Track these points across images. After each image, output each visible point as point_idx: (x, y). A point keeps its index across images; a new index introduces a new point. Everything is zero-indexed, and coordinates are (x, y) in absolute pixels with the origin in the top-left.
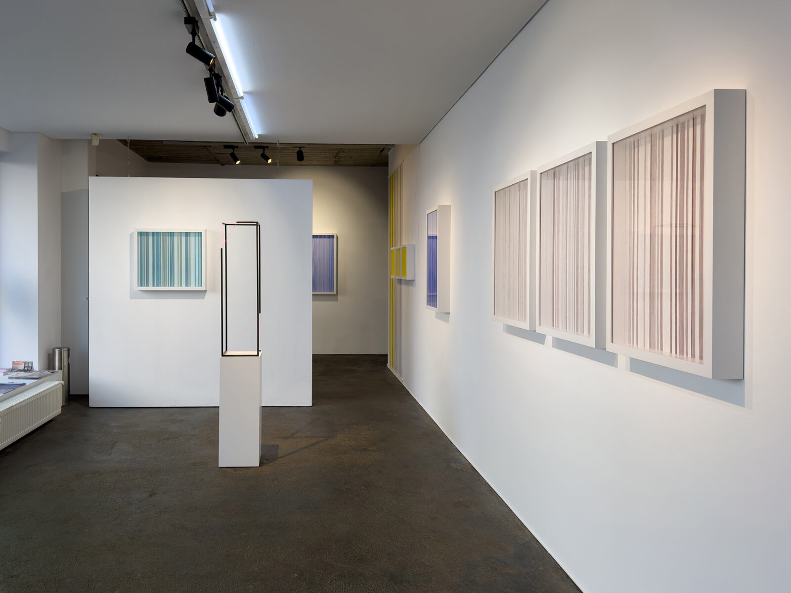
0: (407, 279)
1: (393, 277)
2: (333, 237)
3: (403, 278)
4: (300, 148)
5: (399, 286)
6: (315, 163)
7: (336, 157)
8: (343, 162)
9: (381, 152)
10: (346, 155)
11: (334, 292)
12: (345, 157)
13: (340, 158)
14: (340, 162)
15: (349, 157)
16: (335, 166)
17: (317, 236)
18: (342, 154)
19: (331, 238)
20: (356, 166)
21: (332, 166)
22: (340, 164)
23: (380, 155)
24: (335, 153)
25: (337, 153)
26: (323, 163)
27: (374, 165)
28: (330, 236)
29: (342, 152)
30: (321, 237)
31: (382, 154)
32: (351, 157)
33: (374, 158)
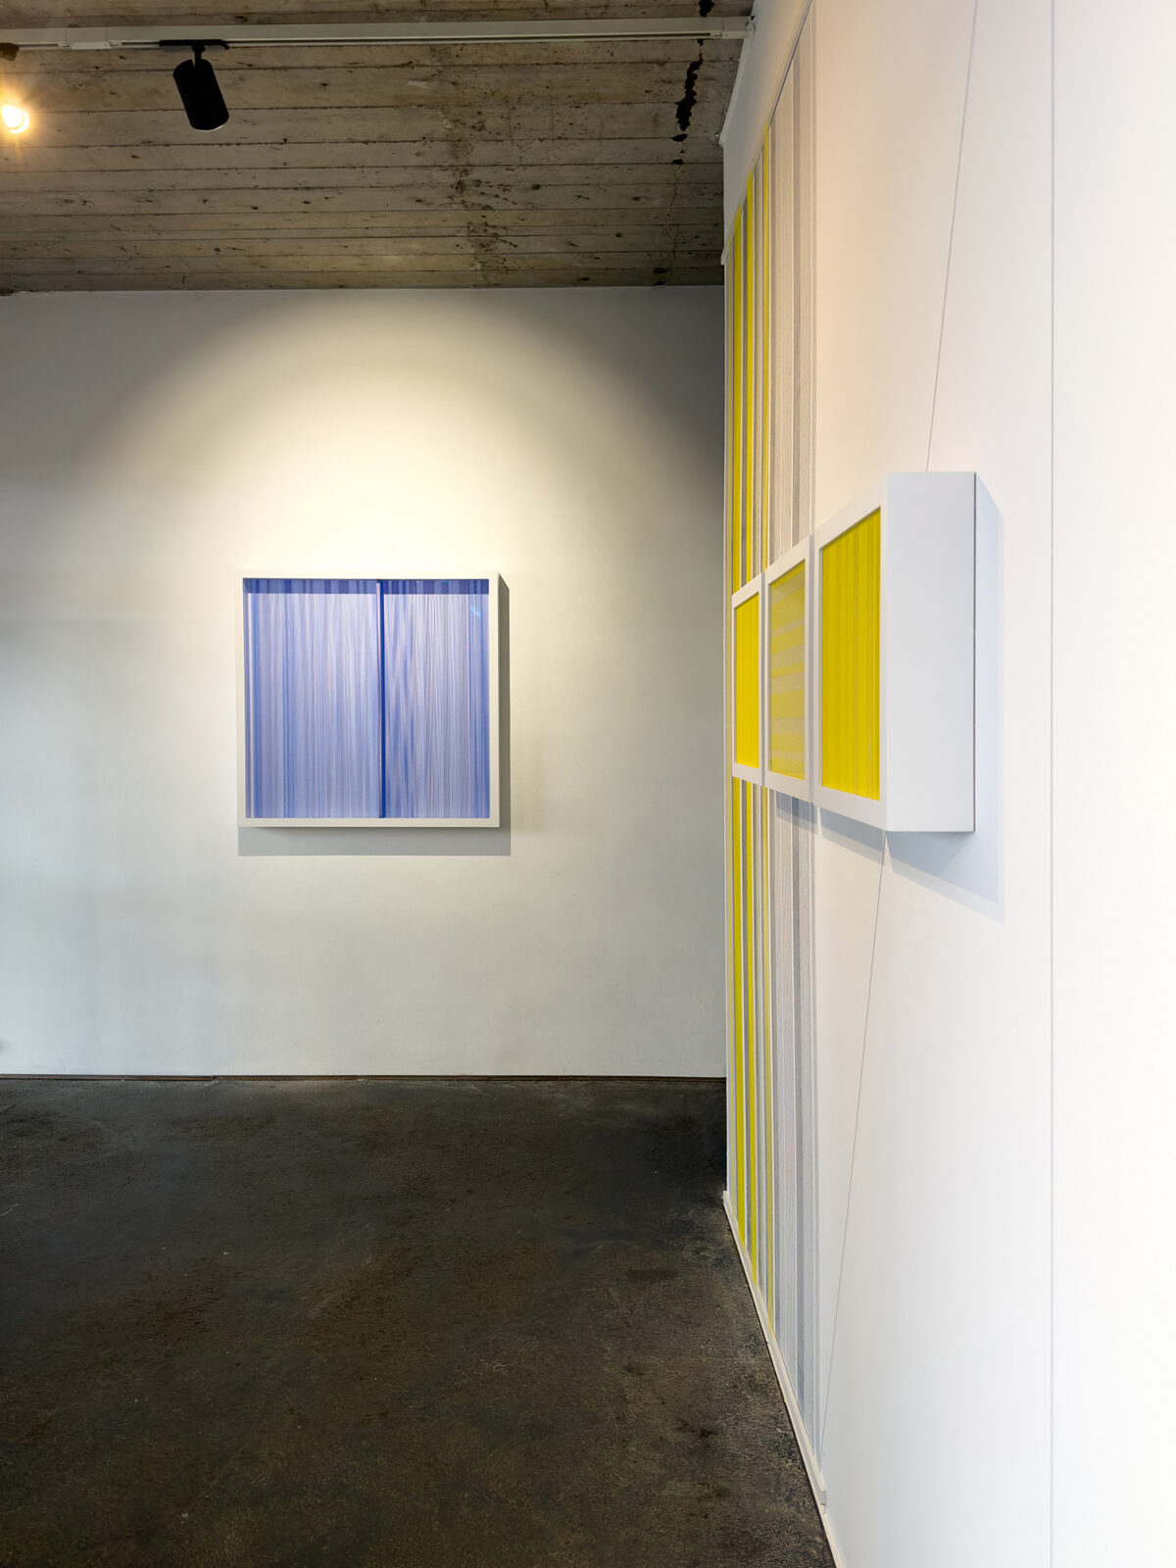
1: (744, 770)
2: (480, 586)
3: (829, 798)
6: (390, 257)
7: (460, 186)
8: (514, 240)
9: (683, 128)
10: (508, 167)
11: (488, 816)
12: (505, 188)
13: (488, 207)
14: (501, 247)
15: (525, 190)
16: (489, 286)
17: (413, 582)
18: (482, 152)
19: (475, 593)
20: (584, 281)
21: (475, 286)
22: (507, 264)
23: (679, 162)
24: (444, 146)
25: (456, 143)
26: (424, 254)
27: (661, 276)
28: (469, 581)
29: (476, 133)
30: (429, 586)
31: (692, 150)
32: (537, 187)
33: (657, 203)
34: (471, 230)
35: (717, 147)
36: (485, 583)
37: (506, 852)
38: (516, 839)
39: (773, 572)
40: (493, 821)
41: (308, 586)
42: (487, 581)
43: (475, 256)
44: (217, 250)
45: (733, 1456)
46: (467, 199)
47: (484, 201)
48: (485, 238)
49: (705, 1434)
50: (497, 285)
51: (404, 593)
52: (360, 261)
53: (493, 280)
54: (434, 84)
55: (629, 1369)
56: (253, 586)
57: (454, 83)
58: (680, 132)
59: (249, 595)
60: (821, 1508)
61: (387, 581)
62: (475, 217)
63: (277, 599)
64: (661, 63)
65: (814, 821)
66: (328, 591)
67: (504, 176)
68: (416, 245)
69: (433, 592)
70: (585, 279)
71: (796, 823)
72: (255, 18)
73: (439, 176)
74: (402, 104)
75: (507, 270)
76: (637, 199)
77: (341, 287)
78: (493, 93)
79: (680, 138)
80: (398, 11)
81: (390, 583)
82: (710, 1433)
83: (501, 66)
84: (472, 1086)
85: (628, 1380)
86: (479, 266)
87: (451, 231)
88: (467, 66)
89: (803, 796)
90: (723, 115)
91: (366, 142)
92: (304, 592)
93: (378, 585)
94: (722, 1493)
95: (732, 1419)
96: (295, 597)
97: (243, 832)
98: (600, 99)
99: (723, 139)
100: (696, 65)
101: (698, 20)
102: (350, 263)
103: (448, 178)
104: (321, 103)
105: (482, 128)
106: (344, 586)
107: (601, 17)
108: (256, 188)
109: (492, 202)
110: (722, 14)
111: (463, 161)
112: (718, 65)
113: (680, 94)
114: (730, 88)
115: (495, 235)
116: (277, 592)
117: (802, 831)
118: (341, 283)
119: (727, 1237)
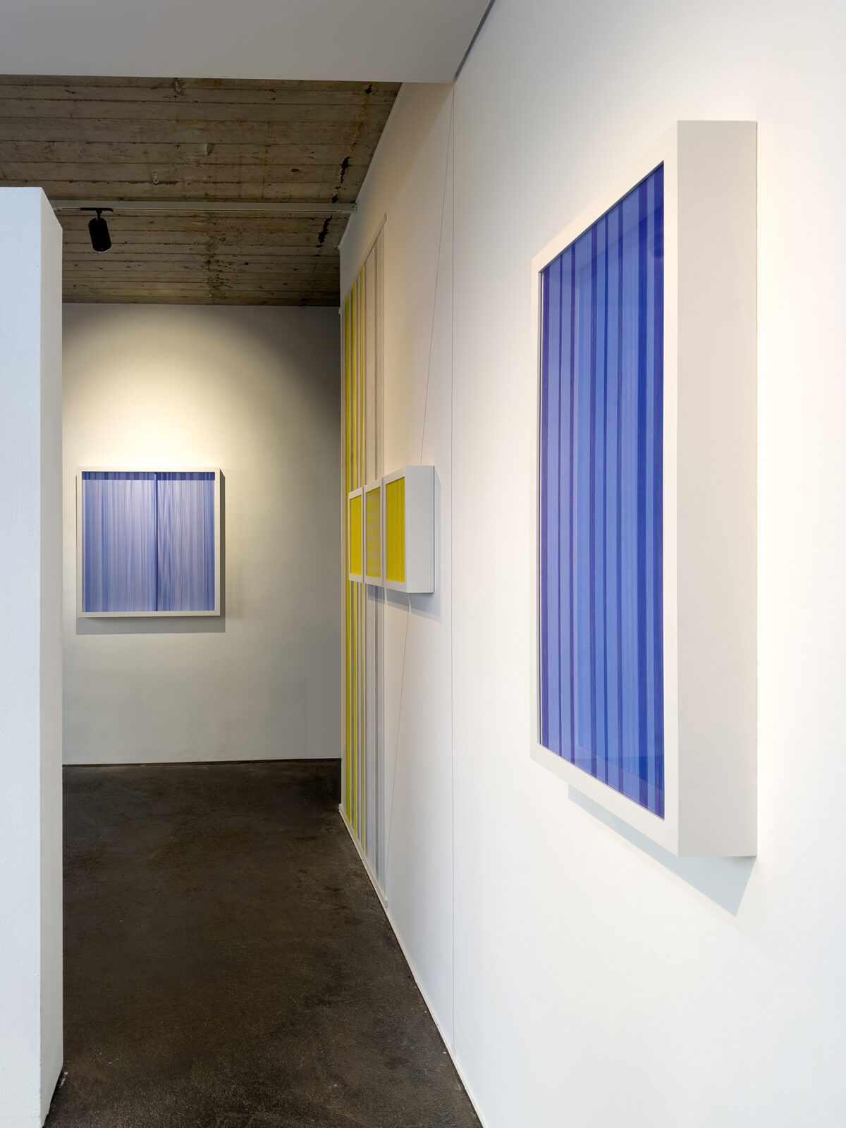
0: (409, 591)
1: (355, 577)
2: (210, 476)
3: (391, 584)
4: (99, 210)
5: (371, 603)
6: (164, 290)
7: (208, 262)
8: (231, 285)
9: (321, 242)
10: (234, 255)
11: (213, 609)
12: (231, 264)
13: (221, 271)
14: (224, 288)
15: (241, 264)
16: (214, 304)
17: (174, 473)
18: (222, 249)
19: (208, 479)
20: (264, 303)
21: (207, 304)
22: (226, 295)
23: (318, 256)
24: (204, 246)
25: (209, 246)
26: (183, 290)
27: (304, 302)
28: (204, 473)
29: (220, 242)
30: (183, 476)
31: (324, 251)
32: (247, 264)
33: (306, 271)
34: (210, 280)
35: (337, 249)
36: (213, 474)
37: (223, 630)
38: (229, 623)
39: (368, 488)
40: (217, 612)
41: (117, 476)
42: (214, 473)
43: (210, 291)
44: (75, 286)
45: (348, 896)
46: (210, 267)
47: (219, 268)
48: (215, 284)
49: (335, 890)
50: (218, 304)
51: (169, 479)
52: (149, 292)
53: (217, 302)
54: (205, 224)
55: (301, 871)
56: (87, 475)
57: (215, 224)
58: (319, 244)
59: (84, 481)
60: (385, 910)
61: (160, 473)
62: (213, 275)
63: (99, 483)
64: (313, 219)
65: (384, 599)
66: (128, 478)
67: (231, 259)
68: (180, 286)
69: (185, 479)
70: (266, 302)
71: (376, 601)
72: (127, 199)
73: (198, 258)
74: (186, 230)
75: (225, 298)
76: (296, 269)
77: (135, 303)
78: (232, 228)
79: (318, 246)
80: (194, 198)
81: (162, 474)
82: (338, 890)
83: (237, 218)
84: (202, 767)
85: (301, 874)
86: (211, 296)
87: (199, 280)
88: (222, 218)
89: (379, 585)
90: (340, 239)
91: (166, 244)
92: (115, 479)
93: (155, 475)
94: (344, 907)
95: (347, 885)
96: (110, 482)
97: (79, 620)
98: (283, 231)
99: (340, 247)
100: (329, 220)
101: (331, 204)
102: (145, 293)
103: (204, 259)
104: (148, 229)
105: (224, 240)
106: (136, 476)
107: (287, 202)
108: (105, 260)
109: (223, 269)
110: (341, 202)
111: (212, 253)
112: (339, 220)
113: (321, 229)
114: (344, 228)
115: (222, 283)
116: (99, 479)
117: (379, 604)
118: (135, 301)
119: (341, 824)
